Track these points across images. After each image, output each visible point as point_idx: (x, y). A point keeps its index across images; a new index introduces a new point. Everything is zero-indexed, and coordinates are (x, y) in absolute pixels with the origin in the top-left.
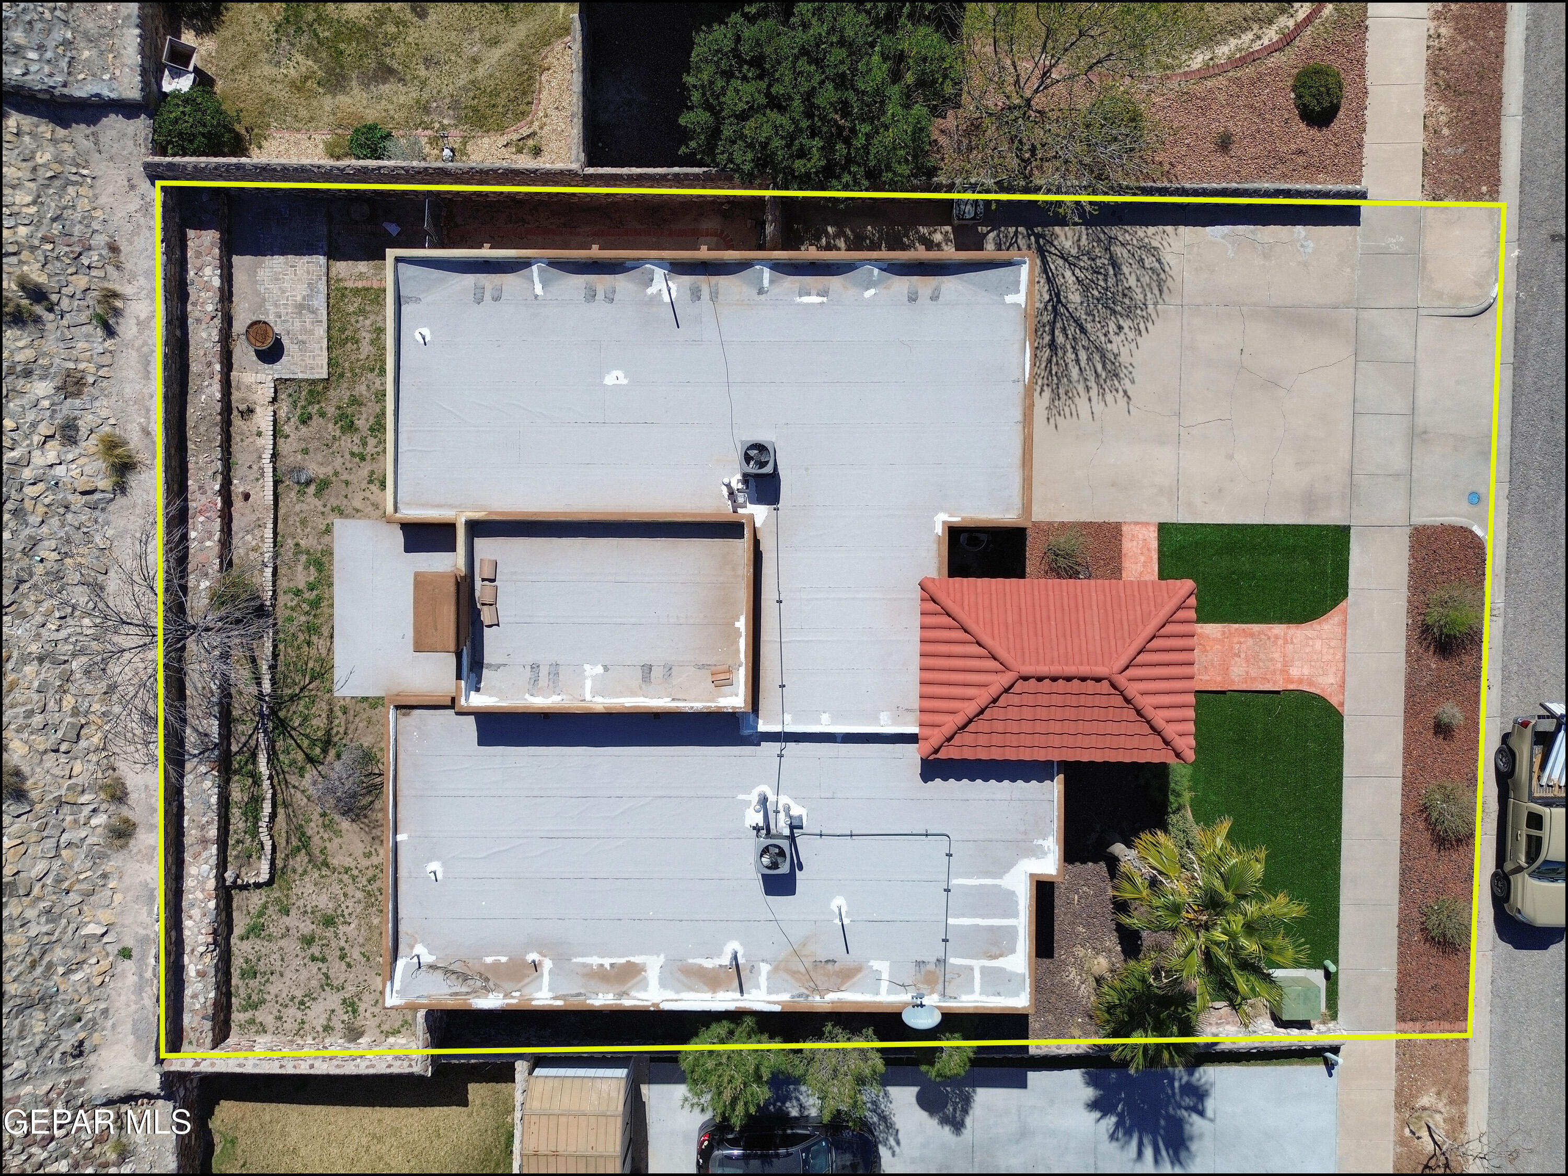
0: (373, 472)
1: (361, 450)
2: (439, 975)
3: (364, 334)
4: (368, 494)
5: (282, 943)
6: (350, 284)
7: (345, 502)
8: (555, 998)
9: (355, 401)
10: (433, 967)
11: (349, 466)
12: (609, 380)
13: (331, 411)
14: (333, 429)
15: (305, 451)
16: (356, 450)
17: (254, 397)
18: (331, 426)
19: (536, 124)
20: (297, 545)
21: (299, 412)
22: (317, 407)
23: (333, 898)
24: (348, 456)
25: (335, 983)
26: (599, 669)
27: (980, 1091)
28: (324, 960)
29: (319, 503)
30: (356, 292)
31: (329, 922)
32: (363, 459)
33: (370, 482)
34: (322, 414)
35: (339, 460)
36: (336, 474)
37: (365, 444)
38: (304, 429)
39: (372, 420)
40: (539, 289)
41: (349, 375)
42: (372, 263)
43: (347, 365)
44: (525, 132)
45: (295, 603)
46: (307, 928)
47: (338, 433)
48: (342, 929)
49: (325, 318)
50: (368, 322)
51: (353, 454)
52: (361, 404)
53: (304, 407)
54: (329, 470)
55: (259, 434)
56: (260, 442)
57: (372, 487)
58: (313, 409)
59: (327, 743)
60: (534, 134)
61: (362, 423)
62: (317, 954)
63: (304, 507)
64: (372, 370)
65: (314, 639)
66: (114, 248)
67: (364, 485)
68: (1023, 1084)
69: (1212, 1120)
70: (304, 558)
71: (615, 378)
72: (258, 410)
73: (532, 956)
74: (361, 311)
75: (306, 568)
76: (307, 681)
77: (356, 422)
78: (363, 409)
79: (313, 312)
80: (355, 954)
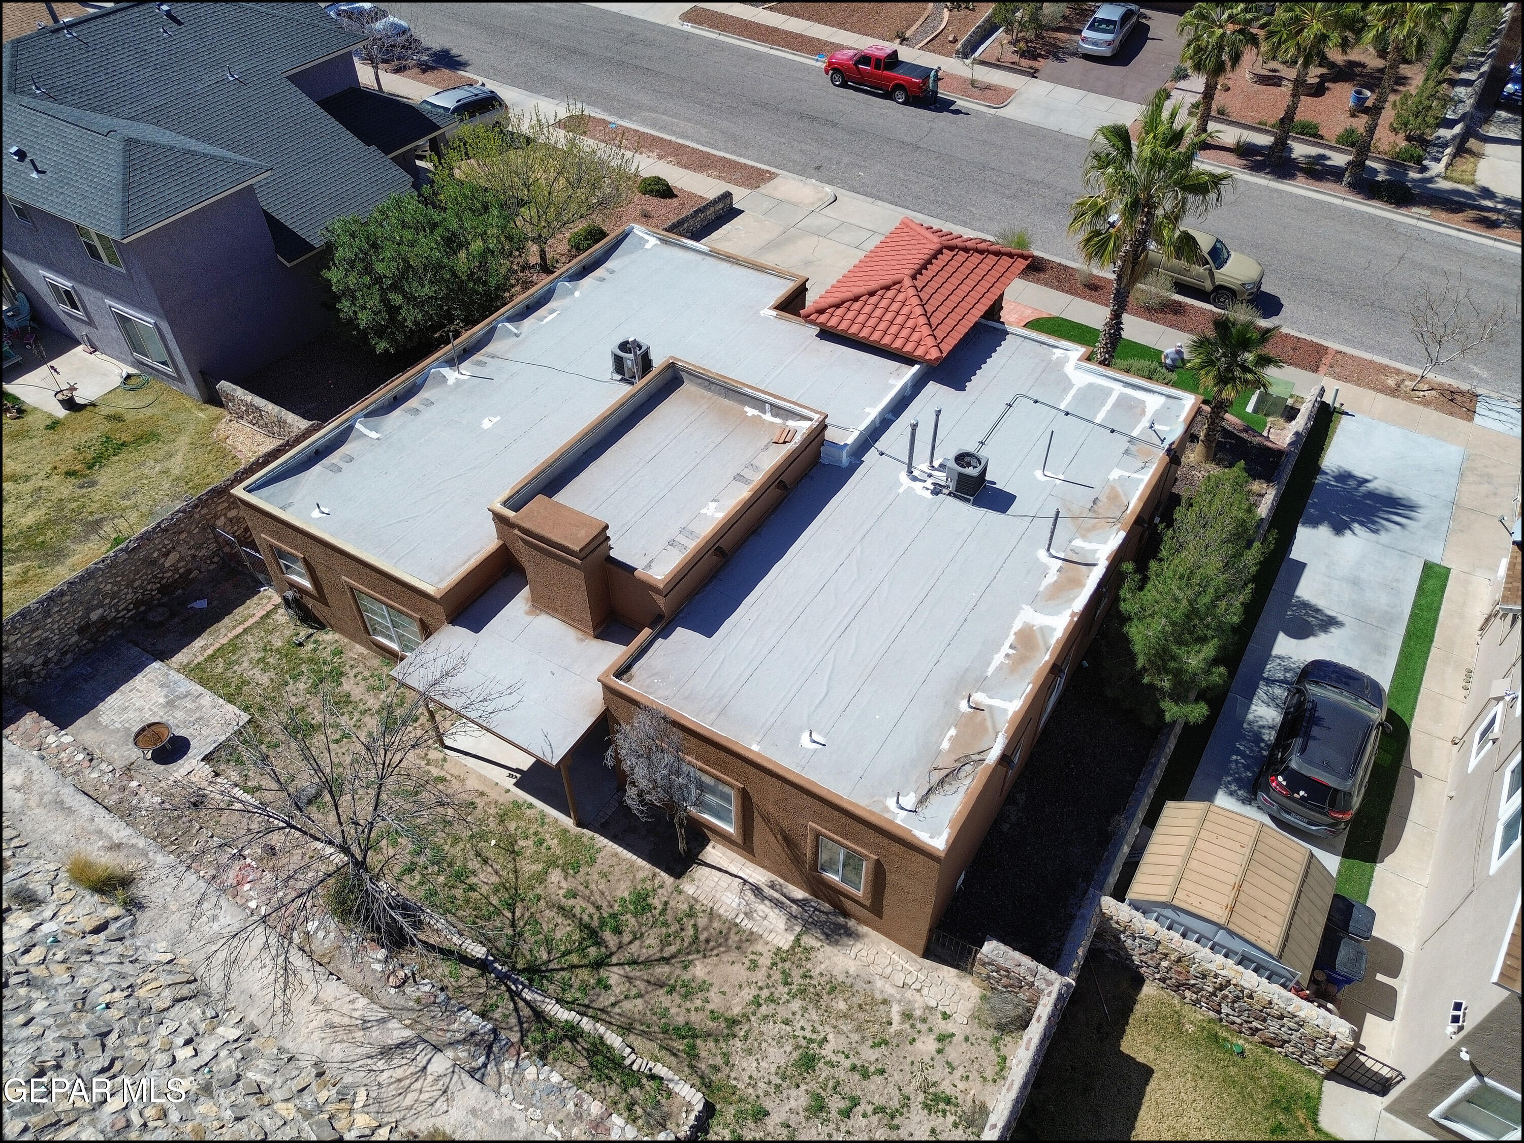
2: (934, 799)
3: (251, 673)
6: (200, 659)
9: (295, 712)
10: (923, 800)
13: (280, 736)
14: (297, 745)
16: (335, 736)
17: (195, 787)
18: (292, 745)
21: (250, 762)
23: (780, 1040)
25: (895, 1104)
26: (713, 505)
27: (1298, 593)
29: (348, 797)
30: (212, 658)
31: (808, 1062)
34: (276, 745)
40: (373, 435)
41: (268, 703)
42: (206, 633)
43: (258, 699)
45: (418, 877)
46: (798, 1099)
48: (827, 1051)
49: (202, 690)
50: (245, 664)
53: (252, 756)
58: (263, 750)
59: (593, 935)
62: (843, 1105)
64: (287, 684)
65: (473, 880)
68: (1301, 566)
69: (1376, 478)
71: (489, 424)
73: (964, 706)
74: (231, 664)
76: (509, 915)
77: (313, 722)
79: (186, 696)
80: (869, 1055)
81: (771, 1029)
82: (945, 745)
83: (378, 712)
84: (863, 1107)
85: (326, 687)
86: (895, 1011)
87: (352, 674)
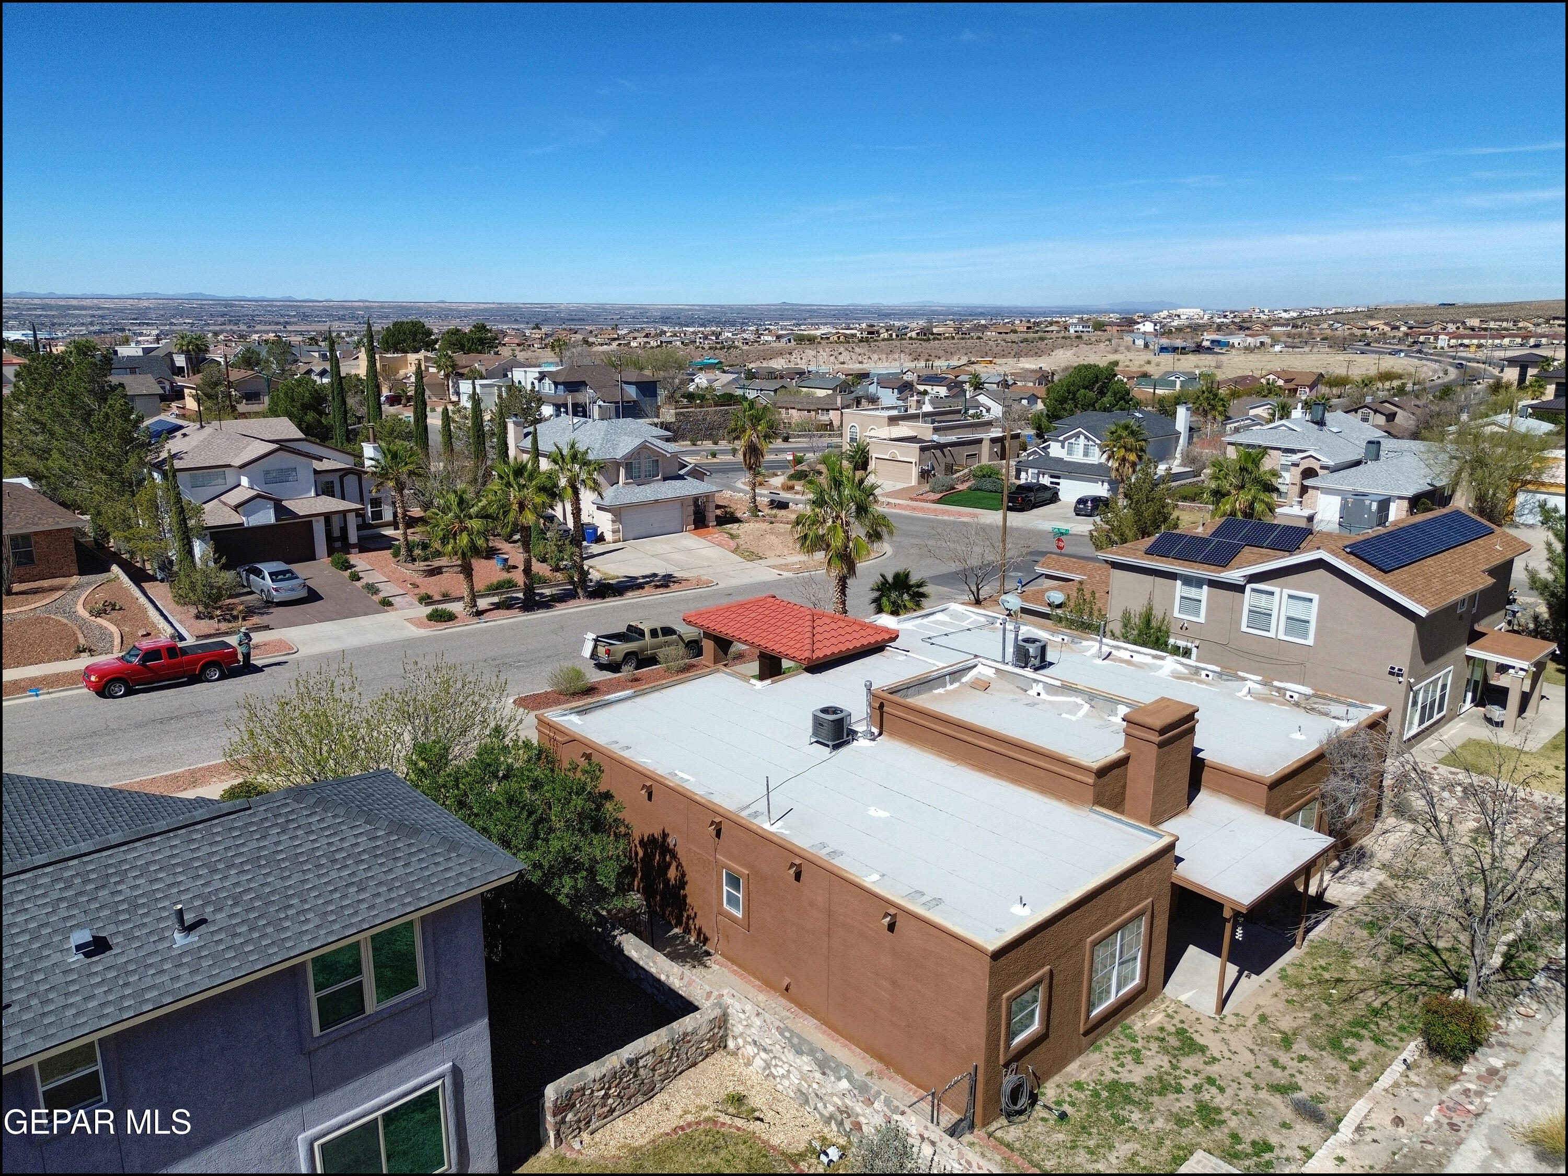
0: (1206, 1063)
1: (1206, 1086)
2: (1333, 714)
3: (1114, 1161)
4: (1227, 1055)
7: (1262, 1065)
8: (1244, 679)
9: (1180, 1122)
10: (1336, 718)
11: (1235, 1085)
12: (885, 816)
13: (1220, 1133)
15: (1284, 1125)
19: (706, 1114)
20: (1352, 1068)
21: (1268, 1156)
22: (1239, 1147)
24: (1229, 1092)
26: (1065, 716)
32: (1211, 1081)
33: (1215, 1059)
34: (1236, 1137)
35: (1242, 1095)
36: (1257, 1088)
37: (1197, 1088)
38: (1273, 1139)
39: (1172, 1096)
40: (873, 878)
41: (1168, 1142)
43: (1163, 1151)
44: (723, 1118)
47: (1226, 1115)
51: (1222, 1090)
52: (1175, 1115)
53: (1258, 1155)
54: (1264, 1094)
55: (1341, 1159)
56: (1345, 1154)
57: (1217, 1055)
58: (1245, 1148)
60: (719, 1111)
61: (1187, 1101)
63: (1321, 1089)
64: (1135, 1129)
67: (1225, 1062)
70: (1351, 1058)
71: (877, 812)
73: (1249, 698)
75: (1352, 1050)
78: (1174, 1110)
82: (1286, 708)
83: (1175, 1056)
85: (1136, 1095)
87: (1114, 1076)
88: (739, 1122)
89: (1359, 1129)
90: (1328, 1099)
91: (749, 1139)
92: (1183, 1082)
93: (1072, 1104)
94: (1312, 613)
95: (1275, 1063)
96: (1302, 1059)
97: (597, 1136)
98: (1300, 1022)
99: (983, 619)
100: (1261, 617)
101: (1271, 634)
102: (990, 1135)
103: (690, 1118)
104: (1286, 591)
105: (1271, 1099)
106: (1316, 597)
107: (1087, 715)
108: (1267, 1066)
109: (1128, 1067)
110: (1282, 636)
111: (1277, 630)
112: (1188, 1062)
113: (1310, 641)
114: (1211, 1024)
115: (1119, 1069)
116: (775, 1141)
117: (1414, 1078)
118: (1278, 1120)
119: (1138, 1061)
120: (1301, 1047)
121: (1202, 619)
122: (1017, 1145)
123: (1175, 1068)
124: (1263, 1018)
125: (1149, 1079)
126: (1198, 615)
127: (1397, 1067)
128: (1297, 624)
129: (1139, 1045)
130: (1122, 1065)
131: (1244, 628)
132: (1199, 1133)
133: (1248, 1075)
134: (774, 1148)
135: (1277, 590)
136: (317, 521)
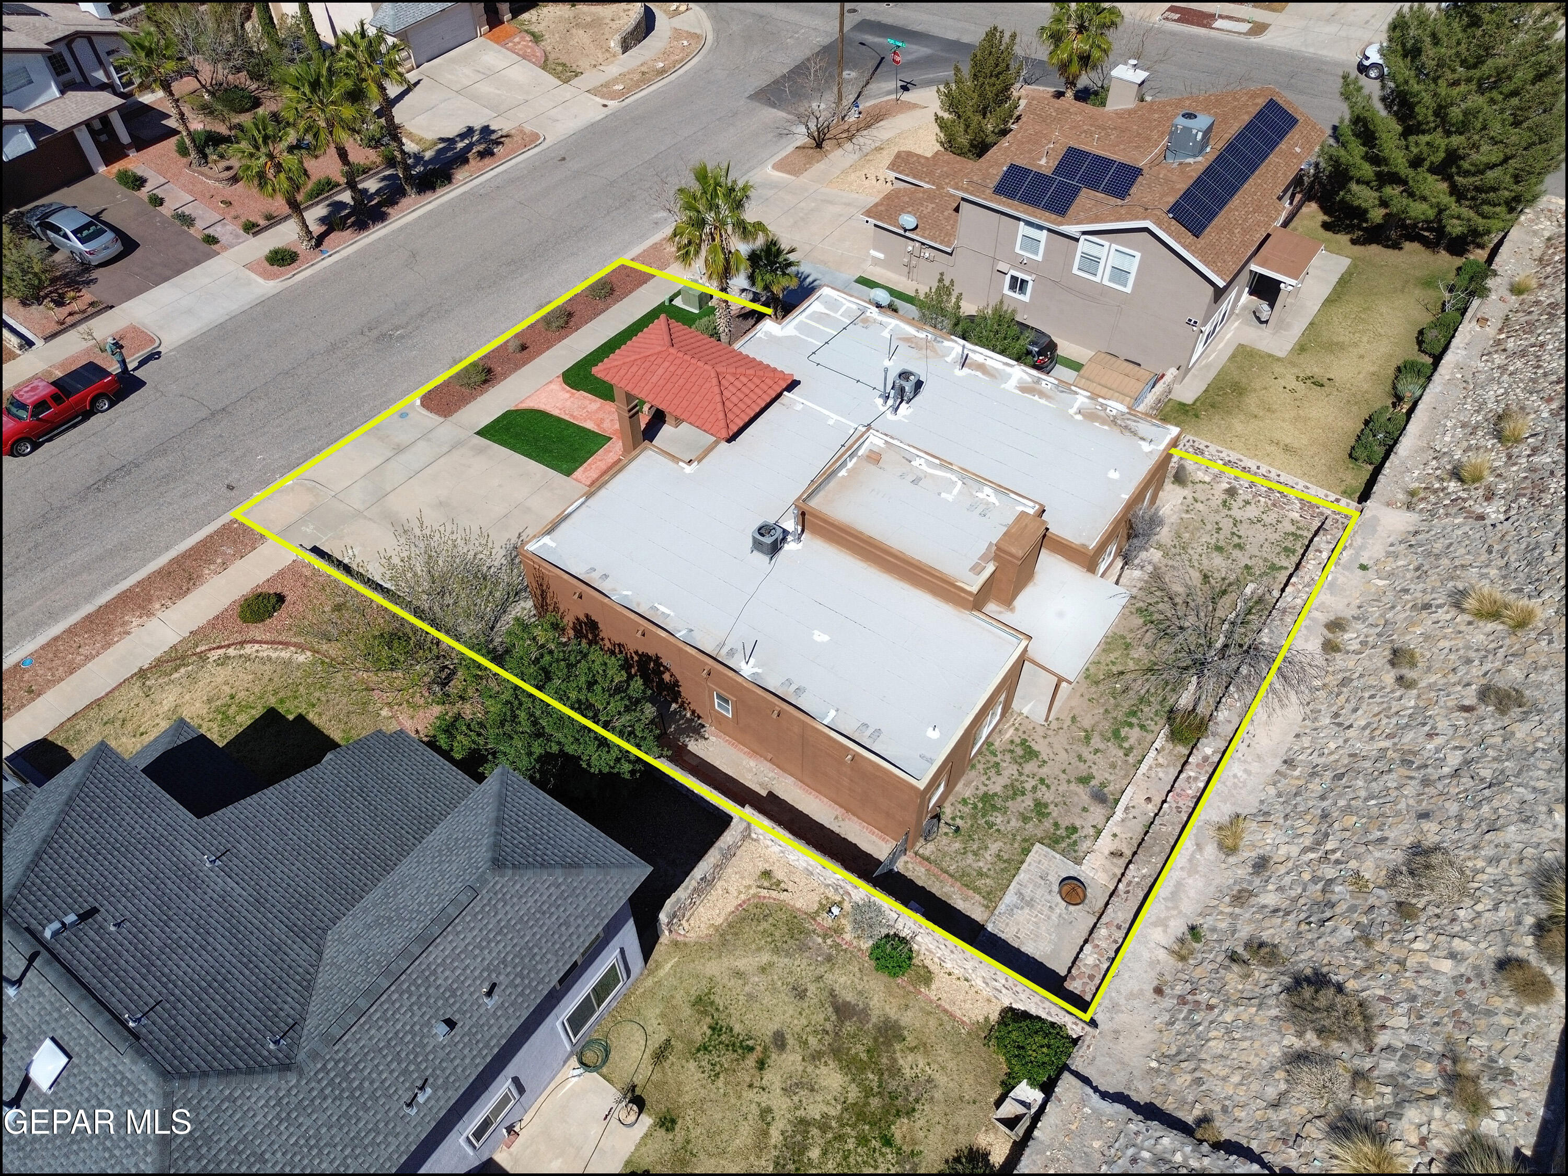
0: (1039, 767)
1: (1040, 786)
2: (1141, 434)
3: (989, 858)
4: (1052, 756)
5: (1258, 554)
6: (979, 897)
7: (1072, 761)
8: (1076, 393)
9: (1025, 819)
10: (1143, 439)
11: (1056, 782)
12: (826, 638)
13: (1048, 824)
14: (1055, 812)
15: (1085, 809)
16: (1044, 788)
17: (1104, 861)
18: (1054, 814)
19: (752, 892)
20: (1126, 755)
21: (1074, 837)
22: (1058, 832)
23: (1210, 559)
24: (1053, 788)
26: (943, 495)
28: (1233, 534)
29: (1094, 770)
30: (977, 890)
31: (1219, 549)
32: (1042, 781)
33: (1045, 762)
34: (1056, 825)
35: (1061, 789)
36: (1069, 782)
37: (1035, 788)
38: (1078, 824)
39: (1019, 799)
41: (1018, 838)
43: (1016, 845)
44: (764, 893)
46: (1236, 553)
47: (1052, 807)
48: (1213, 541)
49: (1013, 884)
50: (981, 864)
51: (1048, 787)
52: (1021, 814)
53: (1069, 837)
54: (1073, 786)
55: (1115, 835)
56: (1116, 830)
57: (1046, 758)
58: (1061, 832)
60: (759, 887)
61: (1028, 802)
62: (1236, 538)
63: (1107, 775)
64: (998, 830)
66: (1159, 991)
67: (1050, 763)
70: (1126, 745)
71: (820, 637)
72: (1107, 852)
73: (1079, 417)
74: (981, 874)
75: (1126, 738)
78: (1021, 810)
79: (1020, 893)
80: (1209, 527)
81: (1205, 562)
82: (1106, 428)
83: (1020, 764)
84: (1235, 530)
85: (999, 803)
86: (1185, 516)
87: (985, 789)
88: (774, 894)
89: (1127, 808)
90: (1109, 783)
91: (781, 906)
92: (1025, 785)
93: (962, 818)
94: (1133, 266)
95: (1080, 757)
96: (1097, 751)
97: (692, 921)
98: (1096, 718)
99: (854, 307)
100: (1091, 262)
101: (1097, 279)
102: (916, 853)
103: (743, 897)
104: (1114, 246)
105: (1077, 789)
106: (1138, 255)
107: (960, 492)
108: (1074, 761)
109: (993, 780)
110: (1106, 282)
111: (1103, 277)
112: (1030, 767)
113: (1128, 290)
114: (1041, 731)
115: (987, 782)
116: (798, 905)
117: (1161, 760)
118: (1081, 806)
119: (999, 773)
120: (1096, 742)
121: (1039, 258)
122: (932, 857)
123: (1021, 774)
124: (1074, 719)
125: (1005, 787)
126: (1036, 253)
127: (1152, 754)
128: (1119, 274)
129: (997, 759)
130: (989, 779)
131: (1075, 271)
132: (1036, 826)
133: (1064, 771)
134: (799, 910)
135: (1107, 244)
136: (80, 130)
